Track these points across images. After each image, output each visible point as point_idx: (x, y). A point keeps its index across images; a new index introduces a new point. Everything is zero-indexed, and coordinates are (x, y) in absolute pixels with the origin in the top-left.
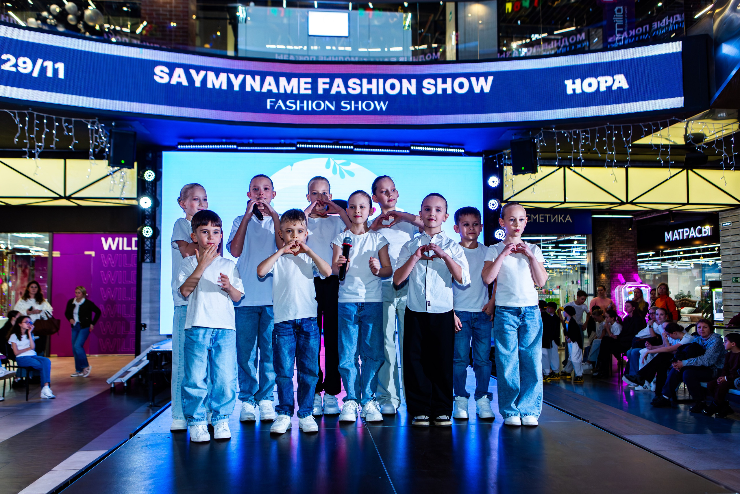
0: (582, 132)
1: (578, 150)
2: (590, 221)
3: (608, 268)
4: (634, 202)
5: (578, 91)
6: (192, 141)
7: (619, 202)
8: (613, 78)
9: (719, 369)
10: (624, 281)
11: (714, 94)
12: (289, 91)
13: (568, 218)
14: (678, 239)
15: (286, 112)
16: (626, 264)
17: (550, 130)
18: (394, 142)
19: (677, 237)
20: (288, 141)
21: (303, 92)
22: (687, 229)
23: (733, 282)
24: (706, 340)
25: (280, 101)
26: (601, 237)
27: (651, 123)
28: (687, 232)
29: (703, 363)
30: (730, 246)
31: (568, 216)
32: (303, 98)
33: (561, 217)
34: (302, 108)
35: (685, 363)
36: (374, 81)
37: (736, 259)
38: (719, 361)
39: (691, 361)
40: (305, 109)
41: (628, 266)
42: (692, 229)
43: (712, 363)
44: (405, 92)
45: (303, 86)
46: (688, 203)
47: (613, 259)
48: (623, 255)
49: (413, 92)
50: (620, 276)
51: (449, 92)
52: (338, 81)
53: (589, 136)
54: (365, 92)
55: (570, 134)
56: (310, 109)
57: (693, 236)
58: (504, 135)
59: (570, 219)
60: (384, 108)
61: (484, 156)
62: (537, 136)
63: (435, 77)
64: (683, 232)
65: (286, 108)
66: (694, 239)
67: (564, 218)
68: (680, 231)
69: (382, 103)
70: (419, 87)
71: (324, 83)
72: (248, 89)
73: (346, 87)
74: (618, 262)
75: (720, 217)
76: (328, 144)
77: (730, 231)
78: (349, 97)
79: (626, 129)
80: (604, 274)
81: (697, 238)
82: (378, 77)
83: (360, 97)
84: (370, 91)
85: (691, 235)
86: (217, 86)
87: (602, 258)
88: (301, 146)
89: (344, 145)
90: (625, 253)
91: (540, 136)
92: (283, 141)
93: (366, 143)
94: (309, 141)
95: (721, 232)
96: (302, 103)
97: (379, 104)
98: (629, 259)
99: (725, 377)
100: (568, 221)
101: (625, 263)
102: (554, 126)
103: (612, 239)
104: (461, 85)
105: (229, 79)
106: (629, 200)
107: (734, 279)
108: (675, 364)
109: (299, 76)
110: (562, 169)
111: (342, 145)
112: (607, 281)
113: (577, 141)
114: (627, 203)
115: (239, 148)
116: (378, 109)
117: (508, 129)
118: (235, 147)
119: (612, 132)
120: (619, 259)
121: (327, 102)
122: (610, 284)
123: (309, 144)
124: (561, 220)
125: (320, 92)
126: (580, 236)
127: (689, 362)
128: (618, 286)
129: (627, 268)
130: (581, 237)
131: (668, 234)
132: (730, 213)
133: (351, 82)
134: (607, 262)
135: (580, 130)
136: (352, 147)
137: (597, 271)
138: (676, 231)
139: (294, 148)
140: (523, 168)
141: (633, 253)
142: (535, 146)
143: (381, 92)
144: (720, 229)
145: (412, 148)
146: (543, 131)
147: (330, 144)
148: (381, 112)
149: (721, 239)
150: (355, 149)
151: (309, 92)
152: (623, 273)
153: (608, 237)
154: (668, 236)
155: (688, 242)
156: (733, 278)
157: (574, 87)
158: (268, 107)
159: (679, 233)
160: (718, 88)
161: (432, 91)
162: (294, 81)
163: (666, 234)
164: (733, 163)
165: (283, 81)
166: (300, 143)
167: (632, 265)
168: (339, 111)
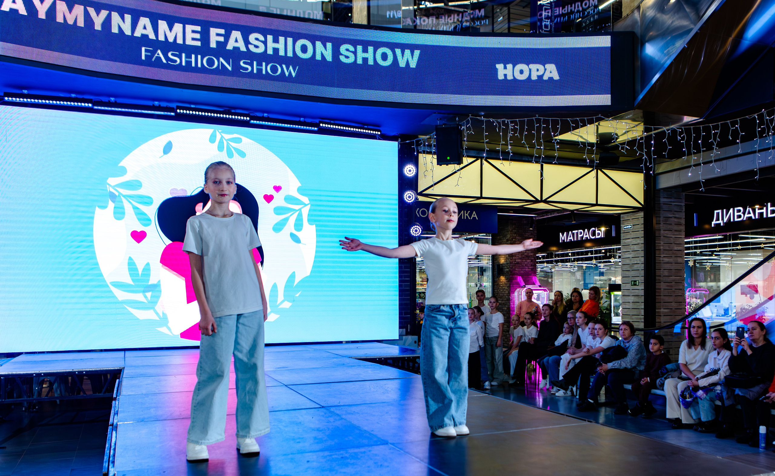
0: (512, 122)
1: (506, 141)
2: (496, 219)
3: (507, 270)
4: (548, 200)
5: (510, 77)
6: (25, 92)
7: (534, 199)
8: (544, 67)
9: (640, 371)
10: (523, 284)
11: (639, 95)
12: (171, 40)
13: (474, 215)
14: (572, 240)
15: (167, 67)
16: (526, 266)
17: (478, 118)
18: (300, 116)
19: (572, 238)
20: (164, 104)
21: (189, 42)
22: (582, 231)
23: (632, 285)
24: (628, 342)
25: (159, 51)
26: (501, 237)
27: (578, 119)
28: (581, 233)
29: (626, 365)
30: (631, 249)
31: (474, 212)
32: (190, 50)
33: (466, 214)
34: (189, 63)
35: (610, 365)
36: (282, 39)
37: (636, 262)
38: (639, 363)
39: (615, 363)
40: (193, 65)
41: (527, 267)
42: (586, 230)
43: (634, 365)
44: (318, 57)
45: (189, 35)
46: (597, 205)
47: (513, 260)
48: (523, 256)
49: (329, 58)
50: (520, 279)
51: (371, 62)
52: (236, 34)
53: (518, 127)
54: (270, 52)
55: (499, 123)
56: (199, 65)
57: (587, 237)
58: (428, 118)
59: (476, 216)
60: (294, 74)
61: (400, 140)
62: (464, 123)
63: (354, 43)
64: (577, 233)
65: (167, 61)
66: (587, 240)
67: (470, 215)
68: (575, 232)
69: (291, 68)
70: (336, 53)
71: (218, 35)
72: (115, 30)
73: (247, 42)
74: (518, 263)
75: (621, 219)
76: (217, 112)
77: (630, 234)
78: (250, 56)
79: (555, 123)
80: (503, 276)
81: (590, 240)
82: (286, 35)
83: (263, 58)
84: (276, 50)
85: (585, 236)
86: (70, 22)
87: (502, 259)
88: (182, 111)
89: (238, 114)
90: (525, 254)
91: (468, 122)
92: (156, 103)
93: (265, 115)
94: (192, 106)
95: (622, 235)
96: (188, 56)
97: (288, 68)
98: (528, 261)
99: (648, 378)
100: (474, 218)
101: (524, 265)
102: (483, 113)
103: (512, 239)
104: (384, 57)
105: (87, 14)
106: (544, 199)
107: (633, 283)
108: (600, 368)
109: (185, 22)
110: (479, 161)
111: (235, 114)
112: (506, 284)
113: (505, 132)
114: (542, 201)
115: (96, 107)
116: (287, 74)
117: (435, 113)
118: (90, 105)
119: (540, 125)
120: (519, 260)
121: (221, 60)
122: (509, 287)
123: (193, 109)
124: (467, 216)
125: (213, 45)
126: (485, 234)
127: (614, 364)
128: (518, 289)
129: (527, 270)
130: (486, 236)
131: (563, 235)
132: (632, 216)
133: (252, 37)
134: (507, 264)
135: (509, 120)
136: (248, 118)
137: (496, 273)
138: (570, 232)
139: (173, 114)
140: (448, 158)
141: (532, 254)
142: (461, 132)
143: (290, 54)
144: (622, 232)
145: (321, 125)
146: (470, 118)
147: (220, 113)
148: (290, 79)
149: (622, 241)
150: (252, 121)
151: (198, 44)
152: (522, 275)
153: (509, 236)
154: (563, 237)
155: (580, 243)
156: (632, 281)
157: (505, 72)
158: (143, 58)
159: (573, 234)
160: (642, 90)
161: (351, 60)
162: (178, 27)
163: (561, 234)
164: (652, 166)
165: (163, 25)
166: (180, 108)
167: (530, 267)
168: (237, 71)
